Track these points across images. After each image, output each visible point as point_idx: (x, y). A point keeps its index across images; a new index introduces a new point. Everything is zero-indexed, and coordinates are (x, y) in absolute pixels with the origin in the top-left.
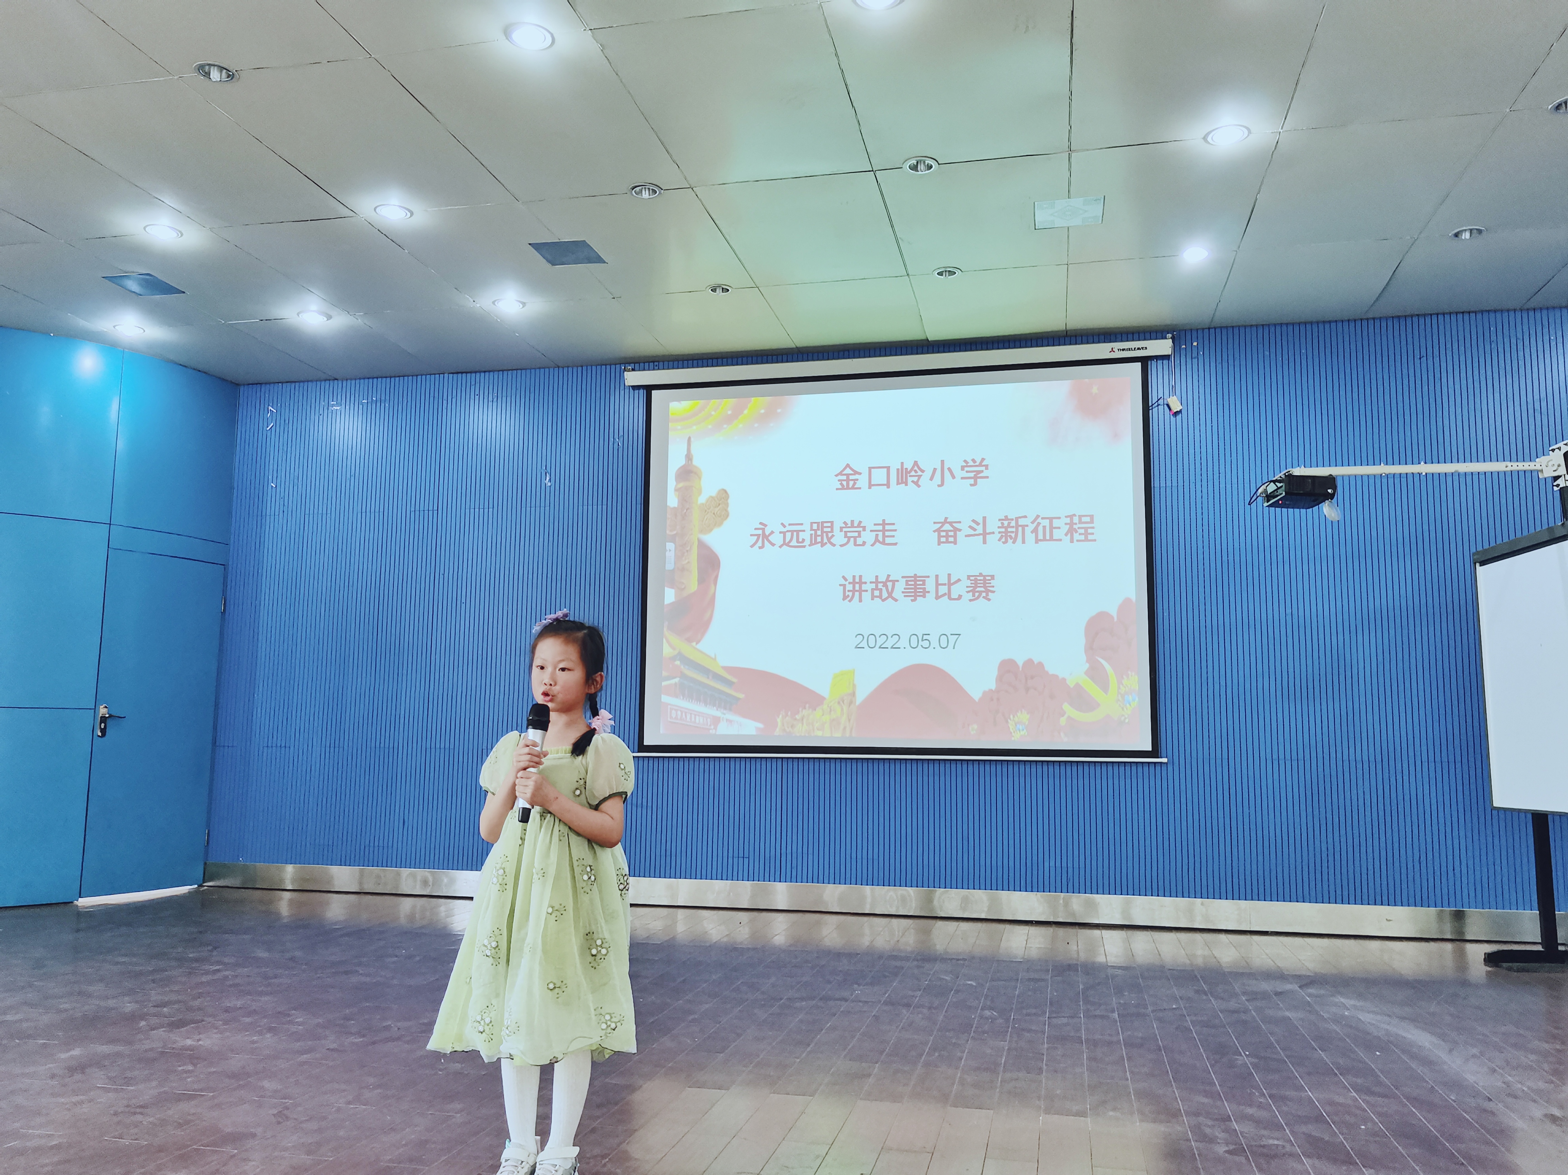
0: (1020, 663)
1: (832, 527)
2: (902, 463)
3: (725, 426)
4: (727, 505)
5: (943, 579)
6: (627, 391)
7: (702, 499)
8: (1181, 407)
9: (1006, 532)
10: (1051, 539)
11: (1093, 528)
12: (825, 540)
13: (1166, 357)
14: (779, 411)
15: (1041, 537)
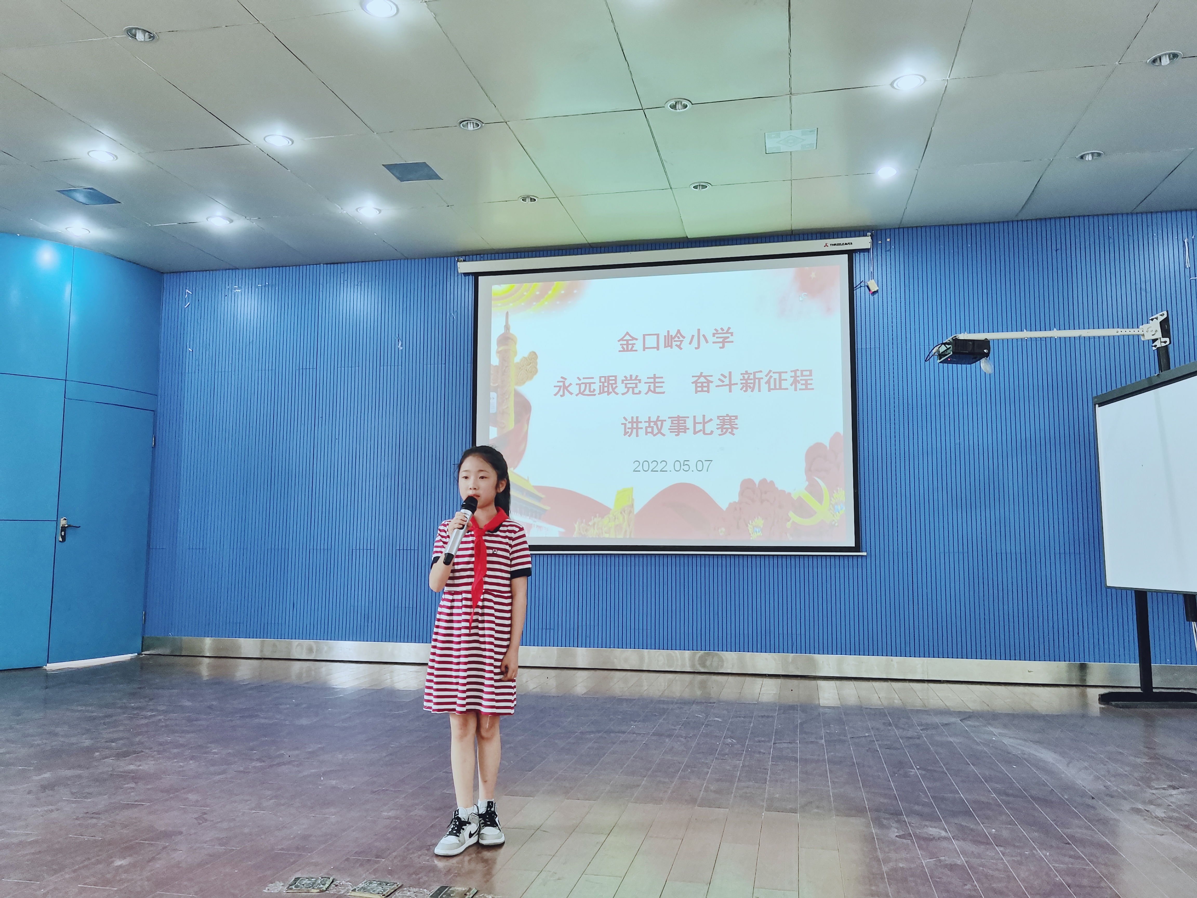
0: (757, 482)
1: (615, 380)
2: (668, 331)
3: (534, 303)
4: (536, 364)
5: (699, 419)
6: (460, 277)
7: (517, 359)
8: (877, 288)
9: (747, 383)
10: (780, 388)
11: (812, 379)
12: (611, 390)
13: (867, 250)
14: (575, 291)
15: (772, 386)
